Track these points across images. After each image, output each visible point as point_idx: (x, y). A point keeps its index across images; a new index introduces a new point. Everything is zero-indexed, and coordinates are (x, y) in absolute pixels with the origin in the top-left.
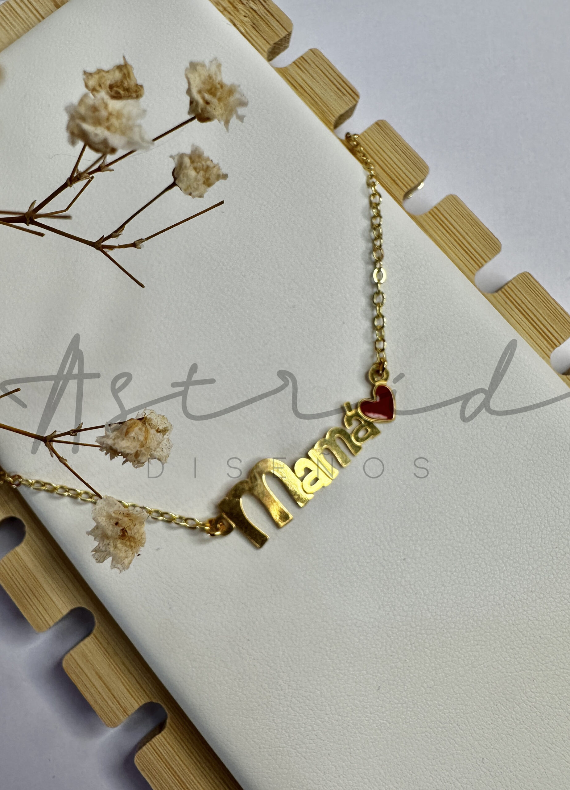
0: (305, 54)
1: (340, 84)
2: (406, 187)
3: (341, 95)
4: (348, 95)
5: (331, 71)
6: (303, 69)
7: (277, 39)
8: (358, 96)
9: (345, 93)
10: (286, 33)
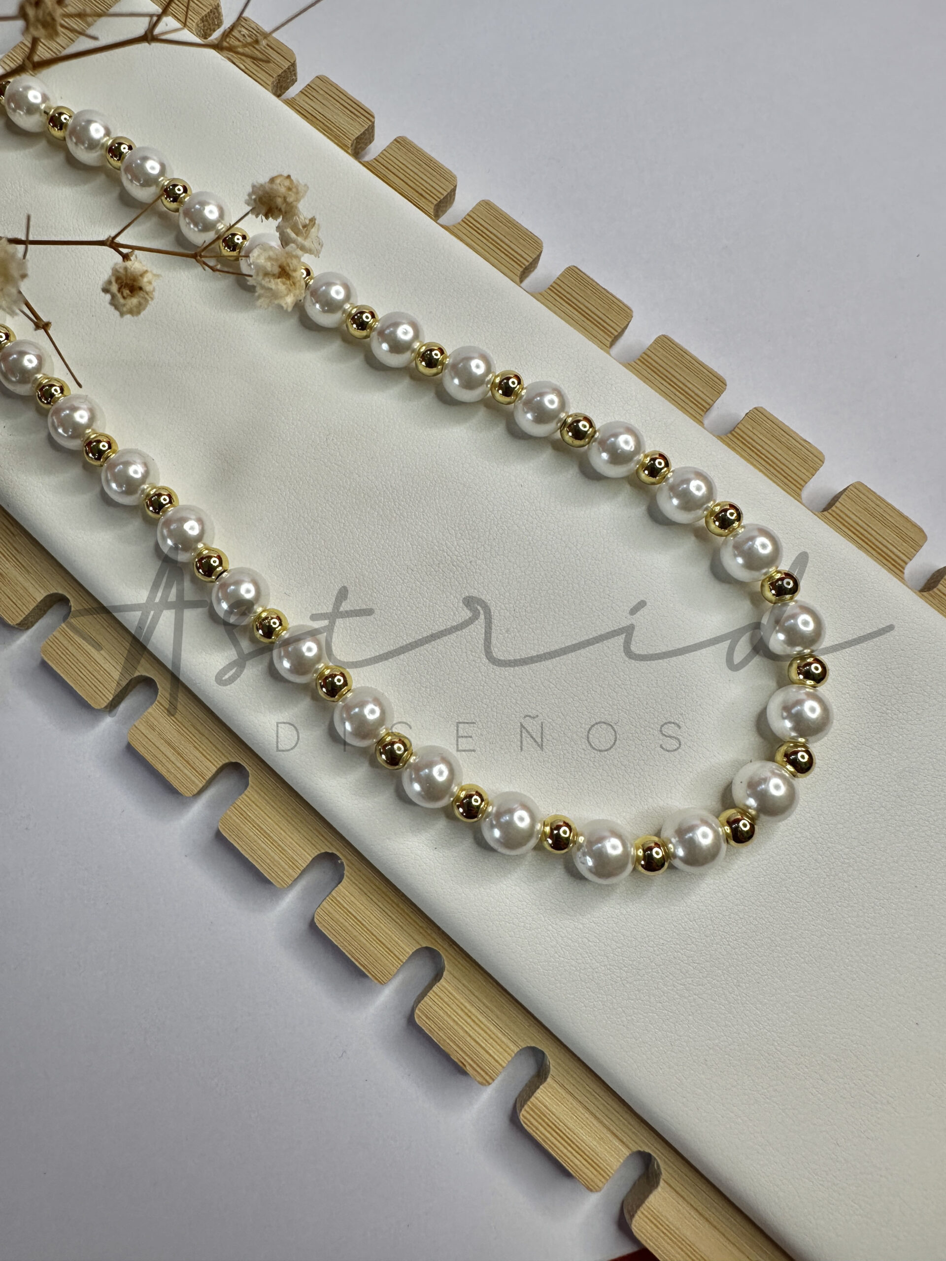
0: (312, 82)
1: (352, 107)
3: (355, 117)
4: (362, 117)
6: (312, 98)
7: (280, 71)
8: (373, 117)
9: (359, 114)
10: (290, 64)
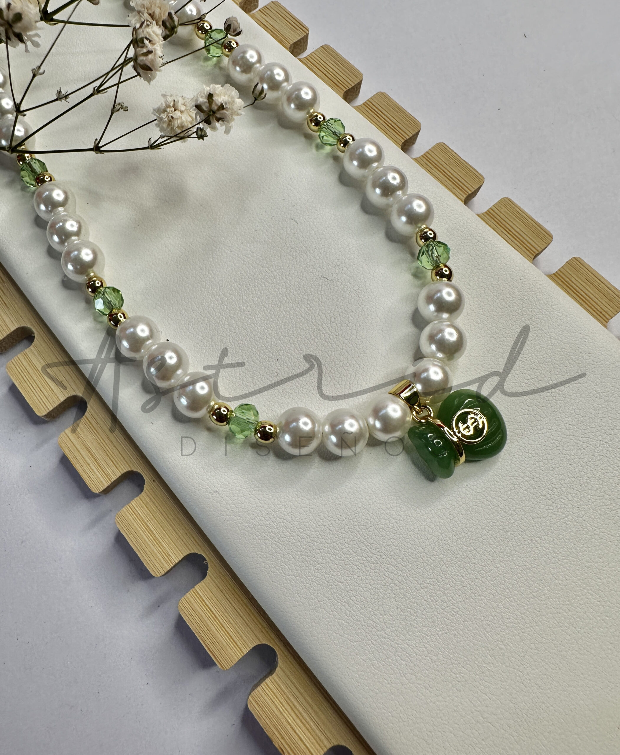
2: (346, 88)
5: (287, 15)
